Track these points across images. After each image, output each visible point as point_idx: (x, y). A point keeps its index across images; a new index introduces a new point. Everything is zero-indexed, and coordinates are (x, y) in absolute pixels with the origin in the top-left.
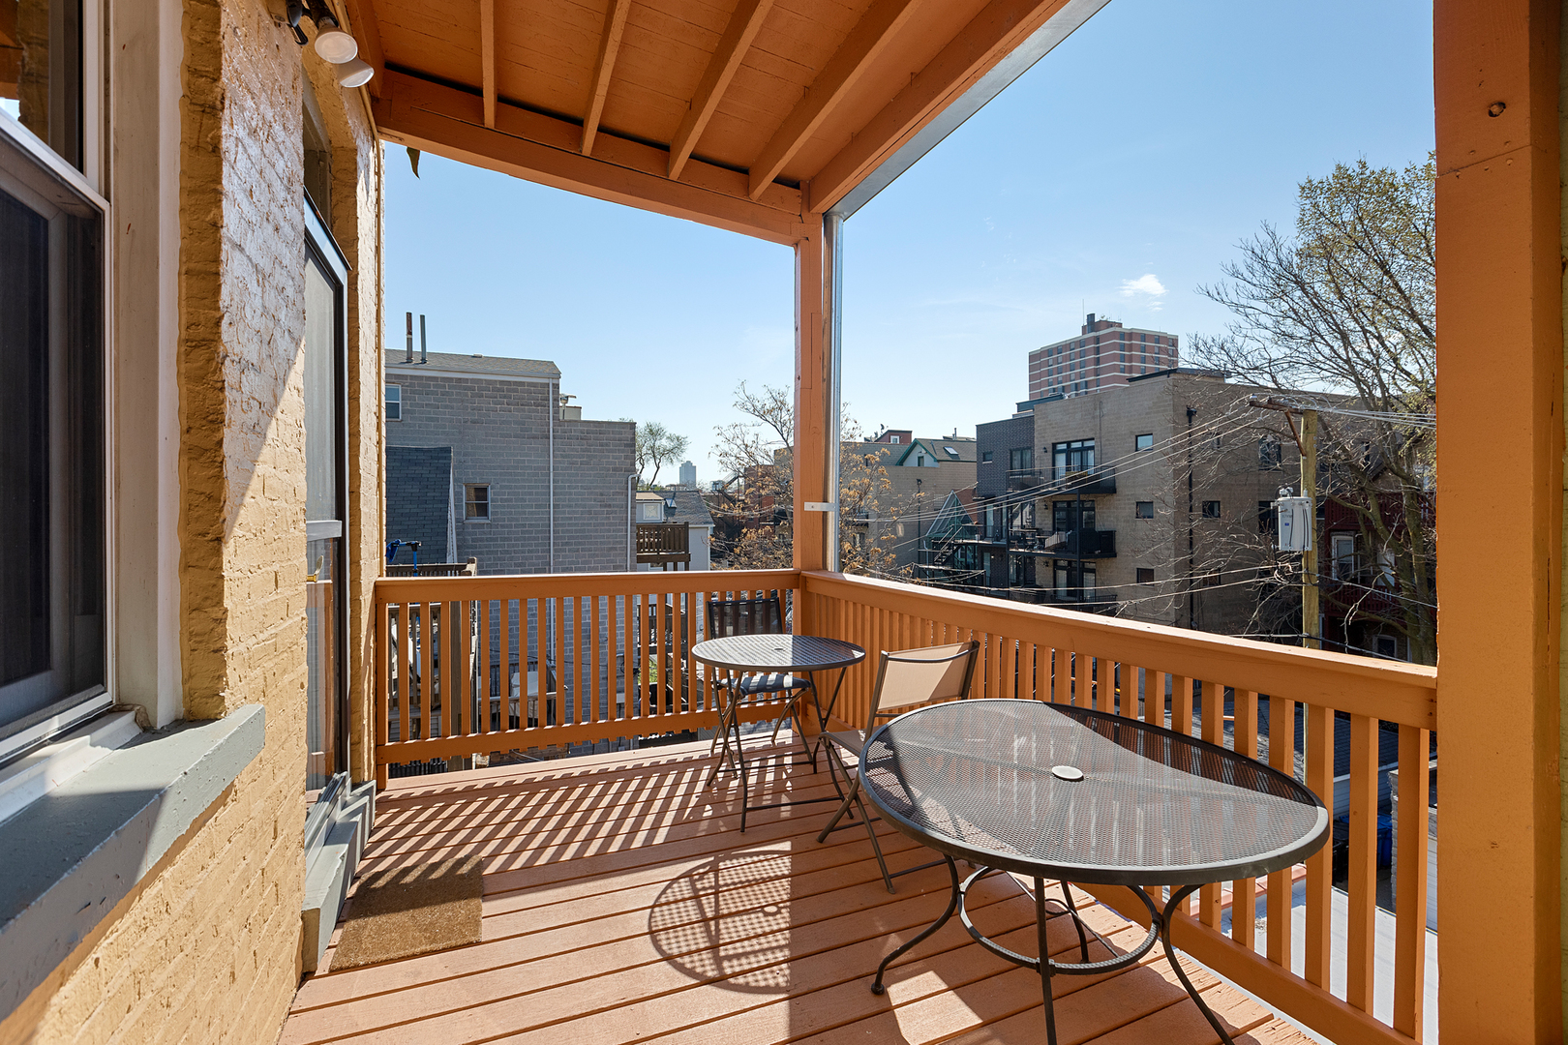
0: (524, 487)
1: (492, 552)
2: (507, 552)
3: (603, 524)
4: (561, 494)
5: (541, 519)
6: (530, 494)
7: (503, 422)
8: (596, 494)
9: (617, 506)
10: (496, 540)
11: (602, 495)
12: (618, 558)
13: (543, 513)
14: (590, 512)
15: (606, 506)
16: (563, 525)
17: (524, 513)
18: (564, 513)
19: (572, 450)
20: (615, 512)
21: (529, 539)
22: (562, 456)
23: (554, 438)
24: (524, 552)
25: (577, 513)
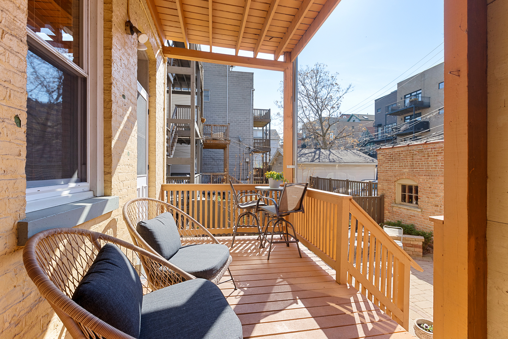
0: (219, 91)
1: (210, 111)
2: (214, 111)
3: (243, 105)
4: (231, 94)
5: (224, 102)
6: (221, 94)
7: (213, 71)
8: (241, 95)
9: (248, 99)
11: (243, 95)
12: (248, 116)
13: (225, 100)
14: (239, 101)
15: (244, 99)
16: (231, 104)
17: (219, 99)
18: (231, 100)
19: (234, 80)
20: (247, 101)
21: (221, 108)
22: (231, 82)
23: (228, 76)
24: (219, 112)
25: (235, 100)
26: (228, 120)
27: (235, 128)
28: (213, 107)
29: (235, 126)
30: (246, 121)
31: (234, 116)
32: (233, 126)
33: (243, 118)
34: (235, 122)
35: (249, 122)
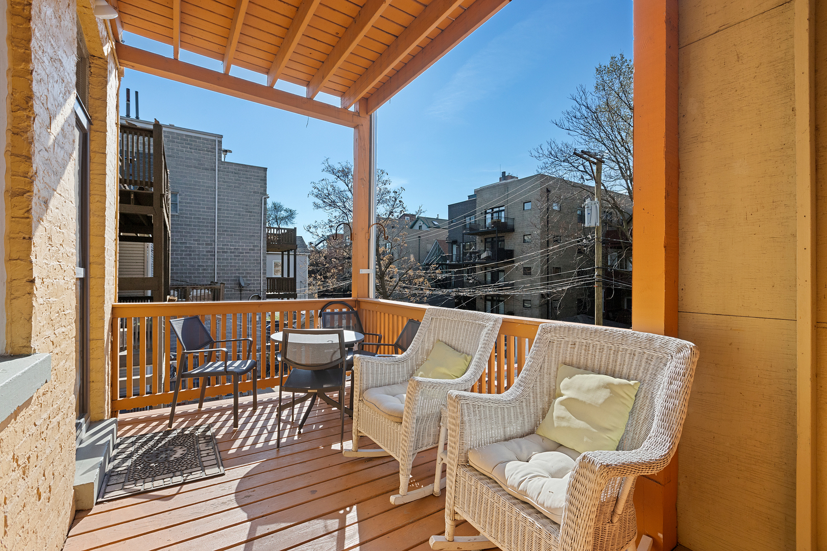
0: (200, 197)
1: (179, 232)
2: (189, 233)
3: (247, 222)
4: (222, 203)
5: (210, 216)
6: (204, 201)
7: (187, 158)
8: (244, 205)
9: (256, 213)
10: (182, 225)
11: (247, 205)
12: (256, 242)
13: (211, 212)
14: (239, 215)
15: (249, 212)
16: (222, 220)
17: (200, 211)
18: (224, 213)
19: (230, 179)
20: (255, 216)
21: (202, 226)
22: (224, 182)
23: (219, 171)
24: (199, 233)
25: (232, 214)
26: (218, 248)
27: (231, 263)
28: (185, 225)
29: (231, 259)
30: (253, 250)
31: (228, 242)
32: (228, 259)
33: (247, 246)
34: (231, 252)
35: (258, 253)
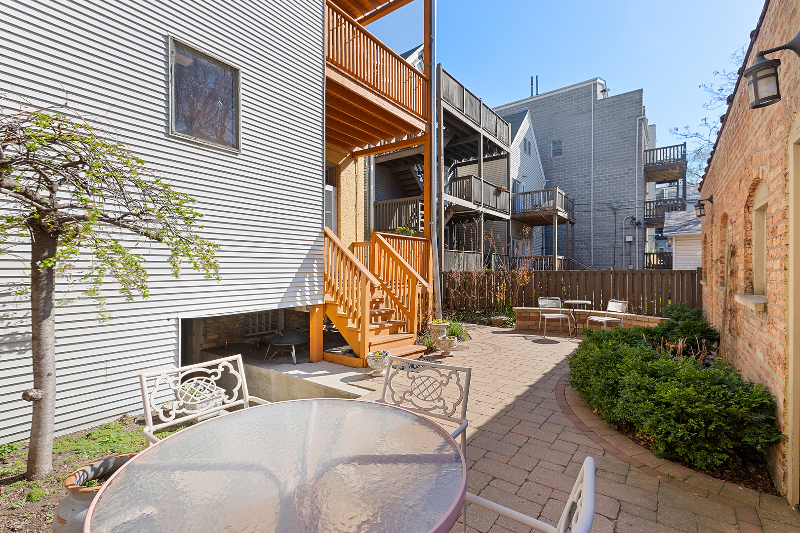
0: (579, 138)
1: (563, 171)
2: (571, 170)
3: (621, 148)
4: (598, 137)
5: (587, 151)
6: (582, 140)
7: (569, 110)
8: (618, 133)
9: (630, 137)
10: (565, 164)
11: (621, 133)
13: (588, 148)
14: (614, 143)
15: (623, 138)
16: (598, 152)
17: (579, 150)
18: (599, 146)
19: (604, 114)
20: (629, 141)
21: (581, 162)
22: (599, 118)
23: (594, 110)
24: (578, 168)
25: (606, 145)
26: (594, 178)
27: (606, 189)
28: (568, 164)
29: (605, 186)
30: (628, 173)
31: (604, 170)
32: (602, 186)
33: (621, 171)
34: (605, 180)
35: (633, 176)
